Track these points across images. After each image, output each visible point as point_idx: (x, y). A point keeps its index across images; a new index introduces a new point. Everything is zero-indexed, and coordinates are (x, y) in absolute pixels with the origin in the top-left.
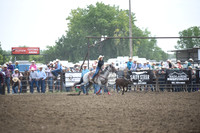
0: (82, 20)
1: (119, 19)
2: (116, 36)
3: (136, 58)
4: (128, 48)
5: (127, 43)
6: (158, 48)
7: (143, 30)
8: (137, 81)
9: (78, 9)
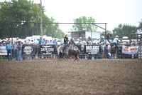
0: (8, 10)
1: (34, 10)
2: (31, 21)
3: (45, 37)
4: (39, 29)
5: (39, 26)
6: (59, 30)
7: (50, 18)
8: (45, 52)
9: (5, 2)
